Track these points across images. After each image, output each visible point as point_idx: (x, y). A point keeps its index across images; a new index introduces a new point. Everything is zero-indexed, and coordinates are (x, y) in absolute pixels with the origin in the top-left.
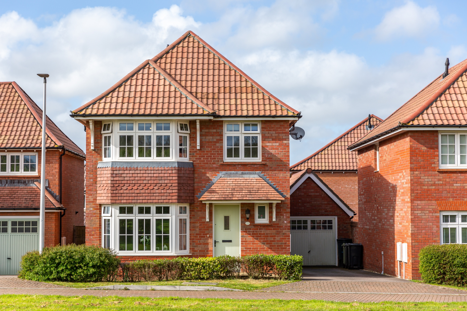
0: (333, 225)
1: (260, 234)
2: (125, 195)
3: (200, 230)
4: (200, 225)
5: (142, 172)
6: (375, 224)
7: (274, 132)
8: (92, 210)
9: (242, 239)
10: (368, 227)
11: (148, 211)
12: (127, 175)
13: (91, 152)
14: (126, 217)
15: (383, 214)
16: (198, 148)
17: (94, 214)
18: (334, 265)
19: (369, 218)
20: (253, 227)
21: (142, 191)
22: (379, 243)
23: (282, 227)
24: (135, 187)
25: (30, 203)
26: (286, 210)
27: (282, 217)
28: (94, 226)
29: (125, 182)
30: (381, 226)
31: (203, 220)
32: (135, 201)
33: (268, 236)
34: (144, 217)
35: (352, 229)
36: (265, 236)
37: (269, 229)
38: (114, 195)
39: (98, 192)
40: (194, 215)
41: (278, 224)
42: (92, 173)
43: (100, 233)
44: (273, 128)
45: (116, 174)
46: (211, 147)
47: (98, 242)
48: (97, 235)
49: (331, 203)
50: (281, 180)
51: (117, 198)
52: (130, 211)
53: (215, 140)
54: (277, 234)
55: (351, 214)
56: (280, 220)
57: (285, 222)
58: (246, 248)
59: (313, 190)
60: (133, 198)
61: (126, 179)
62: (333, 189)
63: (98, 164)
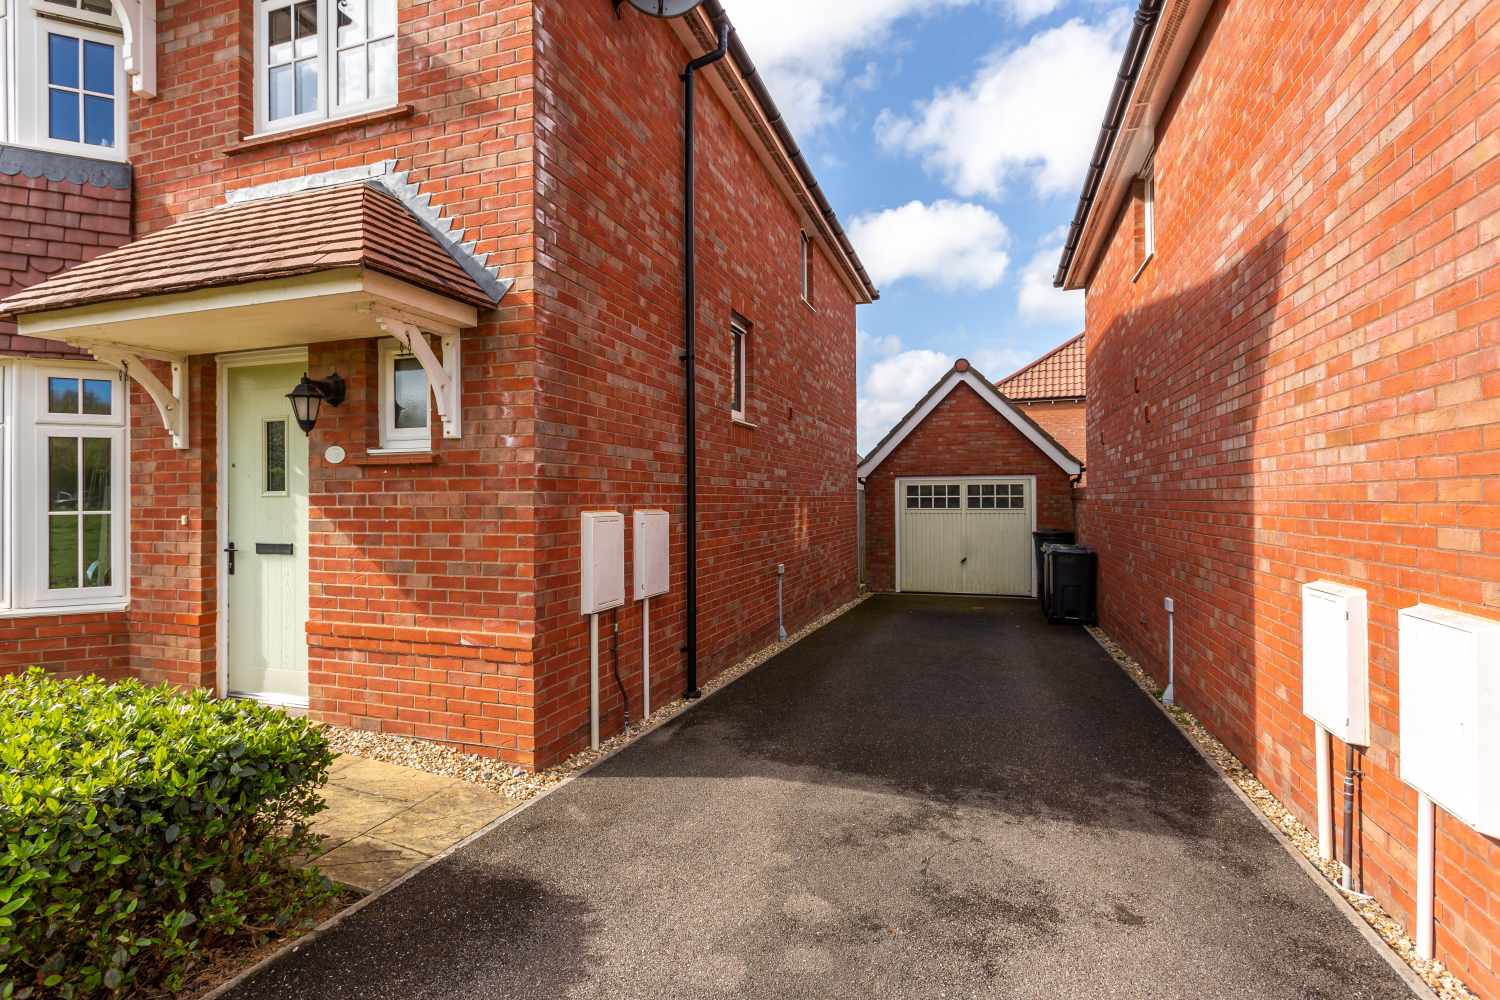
0: (1026, 496)
1: (389, 512)
3: (157, 489)
4: (159, 468)
6: (1134, 482)
9: (312, 539)
10: (1110, 497)
15: (1175, 427)
16: (137, 84)
18: (1028, 594)
19: (1115, 464)
20: (359, 474)
22: (1152, 557)
23: (494, 470)
26: (511, 369)
27: (491, 410)
30: (1163, 484)
33: (424, 527)
35: (1074, 507)
36: (414, 527)
37: (432, 487)
41: (474, 454)
46: (195, 76)
49: (1019, 442)
50: (486, 191)
53: (209, 37)
54: (469, 513)
55: (1072, 469)
56: (484, 430)
57: (510, 441)
58: (327, 590)
59: (973, 414)
62: (1054, 434)
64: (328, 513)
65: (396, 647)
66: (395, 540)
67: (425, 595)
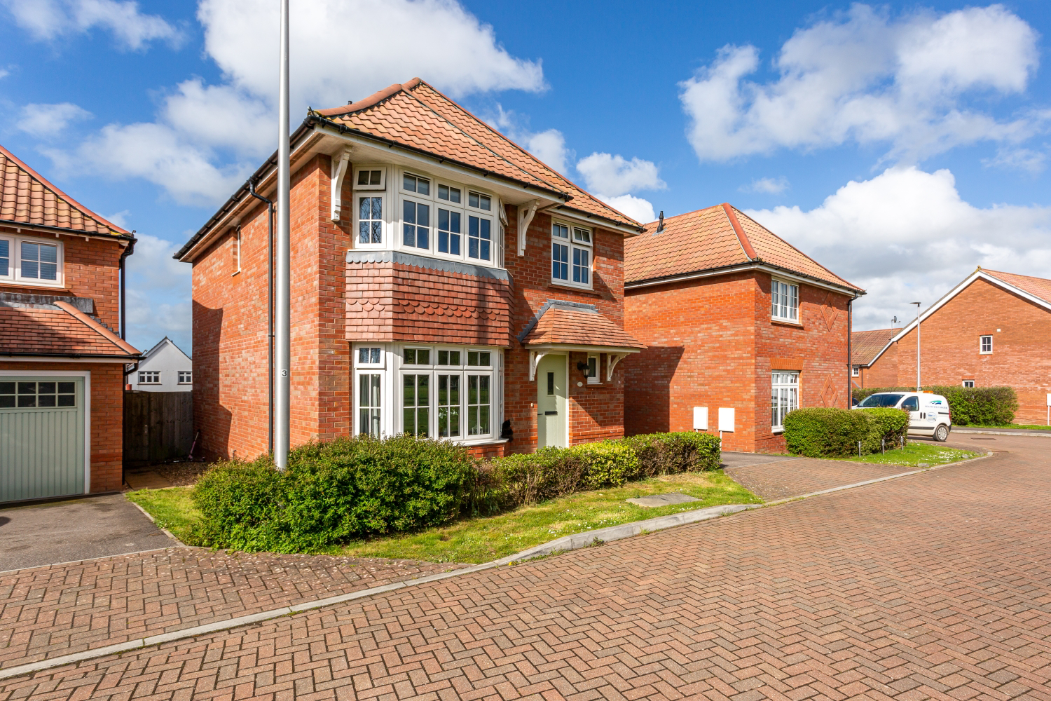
1: (593, 400)
2: (421, 324)
3: (521, 395)
4: (522, 387)
5: (451, 281)
7: (609, 249)
8: (332, 355)
11: (455, 360)
12: (426, 284)
13: (329, 226)
14: (416, 370)
16: (521, 253)
17: (339, 363)
20: (585, 390)
21: (451, 320)
23: (617, 389)
24: (440, 311)
25: (54, 343)
28: (339, 389)
29: (421, 298)
31: (525, 378)
32: (439, 339)
33: (601, 404)
34: (449, 370)
37: (601, 393)
38: (399, 323)
39: (348, 315)
40: (512, 370)
41: (612, 385)
42: (332, 272)
43: (350, 404)
44: (607, 242)
45: (403, 279)
46: (536, 256)
47: (347, 423)
48: (344, 409)
51: (407, 330)
52: (424, 358)
53: (541, 246)
54: (611, 400)
56: (615, 379)
57: (619, 382)
60: (436, 332)
61: (422, 291)
63: (346, 254)
64: (577, 401)
65: (596, 436)
66: (594, 408)
67: (602, 421)
